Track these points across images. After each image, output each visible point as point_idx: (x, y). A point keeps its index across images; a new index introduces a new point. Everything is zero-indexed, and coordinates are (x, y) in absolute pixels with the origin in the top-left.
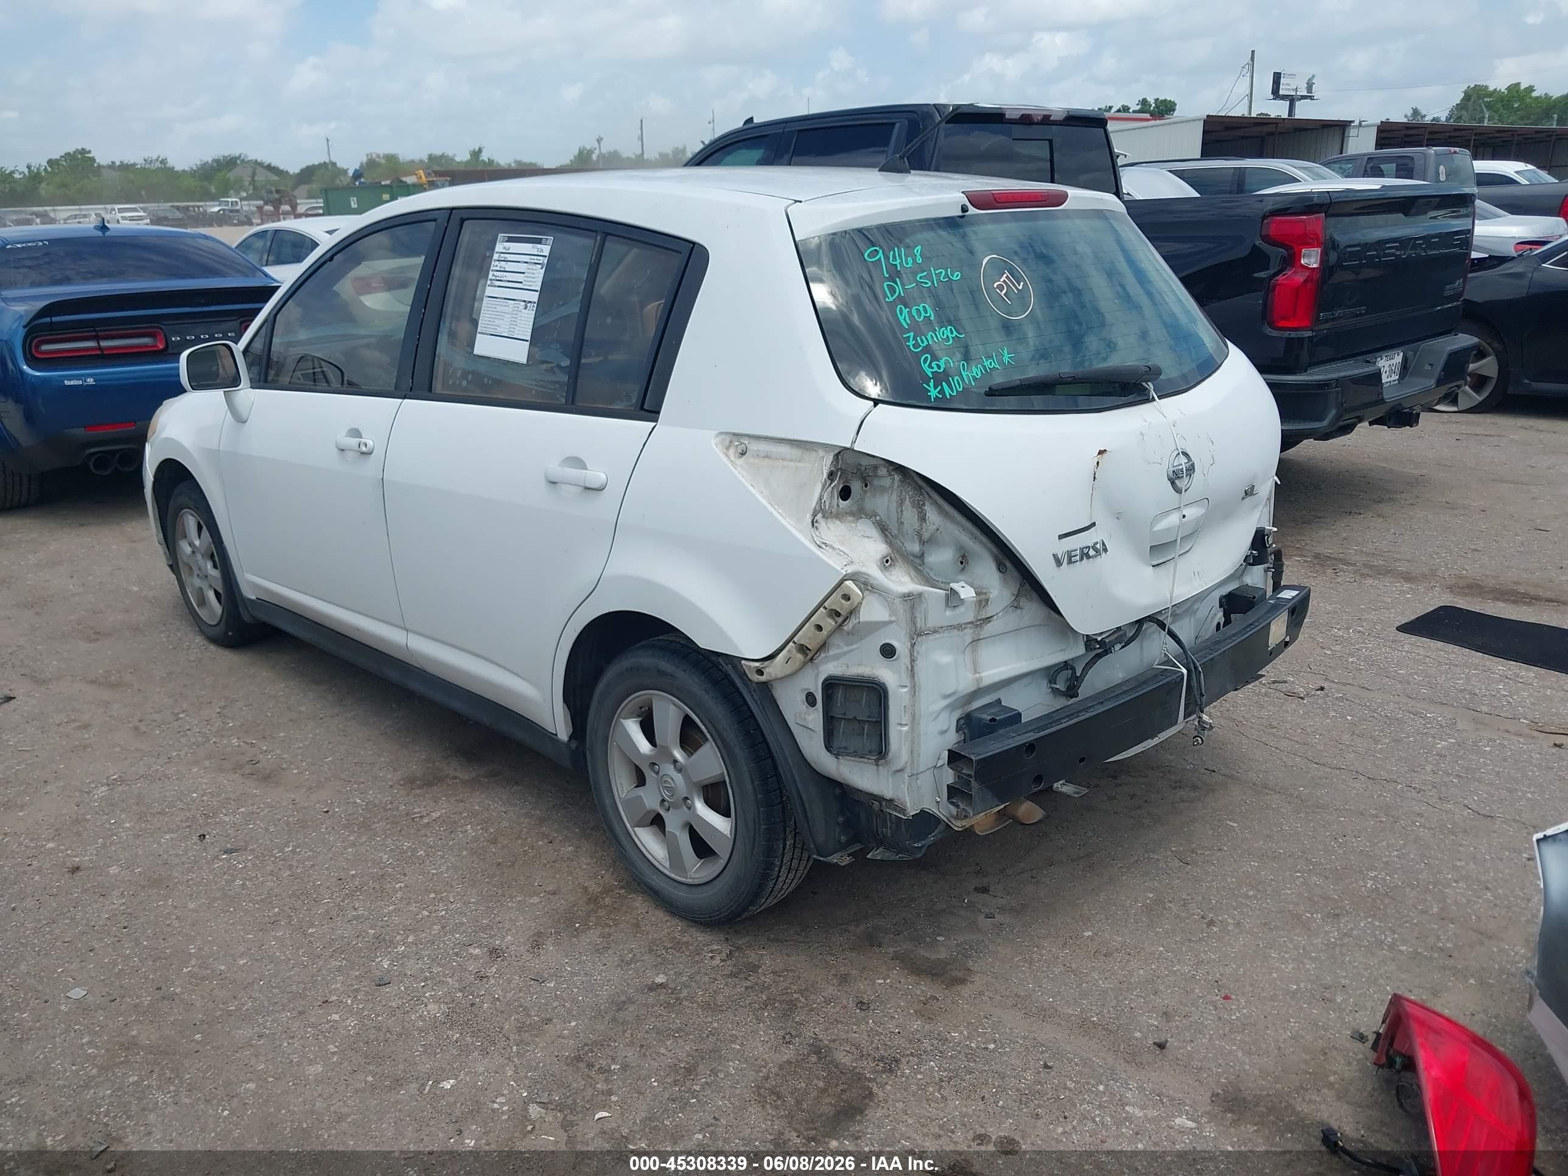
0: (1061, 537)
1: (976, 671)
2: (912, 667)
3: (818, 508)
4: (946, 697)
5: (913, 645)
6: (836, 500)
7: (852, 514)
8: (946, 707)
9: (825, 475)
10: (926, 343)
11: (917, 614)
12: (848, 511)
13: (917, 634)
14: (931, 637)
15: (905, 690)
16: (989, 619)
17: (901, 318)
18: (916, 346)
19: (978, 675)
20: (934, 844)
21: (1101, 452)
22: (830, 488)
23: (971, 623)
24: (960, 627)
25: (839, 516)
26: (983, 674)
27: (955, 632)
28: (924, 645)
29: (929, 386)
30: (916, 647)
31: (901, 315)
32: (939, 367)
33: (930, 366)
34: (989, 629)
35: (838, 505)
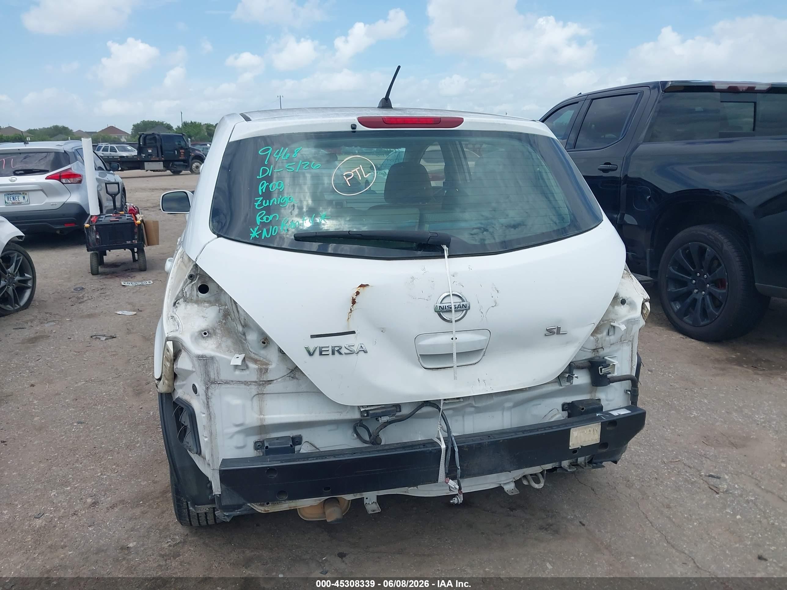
0: (313, 336)
1: (261, 413)
2: (208, 402)
3: (180, 295)
4: (237, 426)
5: (207, 388)
6: (195, 292)
7: (209, 302)
8: (239, 432)
9: (186, 277)
10: (268, 204)
11: (210, 369)
12: (206, 300)
13: (210, 383)
14: (223, 386)
15: (204, 415)
16: (270, 382)
17: (260, 188)
18: (261, 205)
19: (262, 416)
20: (238, 516)
21: (362, 286)
22: (191, 285)
23: (256, 382)
24: (246, 383)
25: (198, 302)
26: (266, 417)
27: (243, 386)
28: (215, 391)
29: (254, 231)
30: (209, 390)
31: (261, 186)
32: (267, 219)
33: (262, 219)
34: (269, 388)
35: (197, 296)
